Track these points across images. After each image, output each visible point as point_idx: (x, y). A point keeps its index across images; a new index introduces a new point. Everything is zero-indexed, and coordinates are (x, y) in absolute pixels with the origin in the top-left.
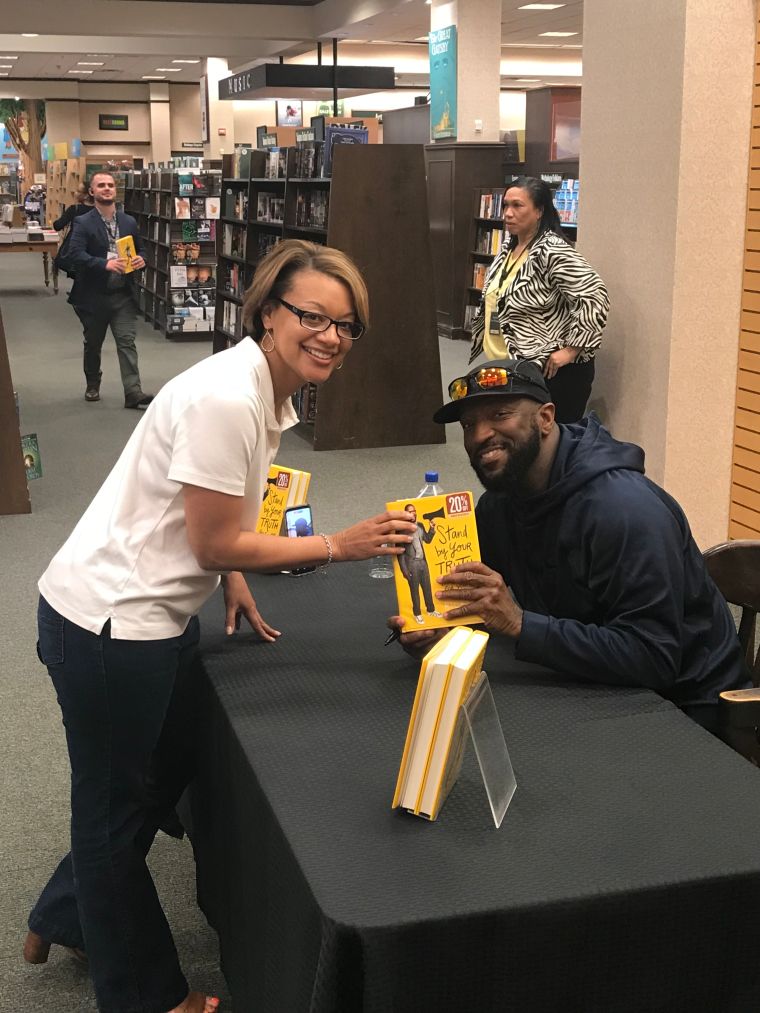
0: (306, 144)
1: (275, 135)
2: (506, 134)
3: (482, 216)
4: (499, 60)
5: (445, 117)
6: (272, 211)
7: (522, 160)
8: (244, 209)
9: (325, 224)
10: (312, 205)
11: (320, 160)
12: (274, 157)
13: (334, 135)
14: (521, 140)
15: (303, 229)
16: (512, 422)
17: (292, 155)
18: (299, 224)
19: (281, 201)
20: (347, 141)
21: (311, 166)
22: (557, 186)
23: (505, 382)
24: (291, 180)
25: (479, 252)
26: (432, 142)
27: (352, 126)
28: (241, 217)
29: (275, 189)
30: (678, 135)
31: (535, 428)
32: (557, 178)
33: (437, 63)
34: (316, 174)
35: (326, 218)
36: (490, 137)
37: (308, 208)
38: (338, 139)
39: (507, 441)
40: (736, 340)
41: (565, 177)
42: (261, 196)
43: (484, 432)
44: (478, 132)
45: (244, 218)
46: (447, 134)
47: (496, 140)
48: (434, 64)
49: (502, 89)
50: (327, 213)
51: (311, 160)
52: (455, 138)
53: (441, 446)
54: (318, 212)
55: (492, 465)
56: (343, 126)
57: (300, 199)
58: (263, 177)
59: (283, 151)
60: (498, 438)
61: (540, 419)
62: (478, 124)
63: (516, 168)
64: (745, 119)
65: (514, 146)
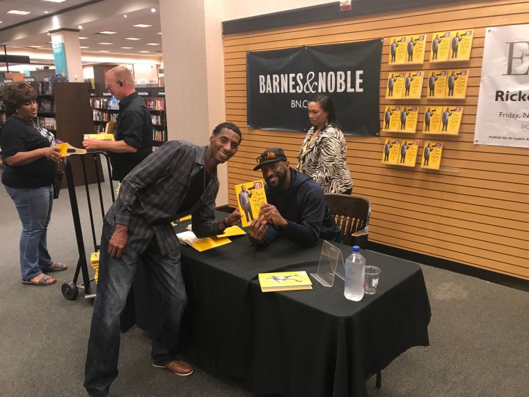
1: (12, 79)
2: (86, 80)
4: (81, 56)
5: (63, 74)
7: (94, 88)
9: (52, 110)
11: (45, 88)
14: (93, 82)
20: (60, 81)
21: (40, 89)
23: (275, 156)
33: (57, 56)
34: (43, 92)
35: (52, 108)
36: (81, 80)
47: (83, 82)
49: (82, 65)
50: (52, 106)
52: (68, 81)
54: (47, 106)
60: (275, 174)
62: (76, 76)
63: (93, 91)
64: (222, 75)
65: (90, 84)
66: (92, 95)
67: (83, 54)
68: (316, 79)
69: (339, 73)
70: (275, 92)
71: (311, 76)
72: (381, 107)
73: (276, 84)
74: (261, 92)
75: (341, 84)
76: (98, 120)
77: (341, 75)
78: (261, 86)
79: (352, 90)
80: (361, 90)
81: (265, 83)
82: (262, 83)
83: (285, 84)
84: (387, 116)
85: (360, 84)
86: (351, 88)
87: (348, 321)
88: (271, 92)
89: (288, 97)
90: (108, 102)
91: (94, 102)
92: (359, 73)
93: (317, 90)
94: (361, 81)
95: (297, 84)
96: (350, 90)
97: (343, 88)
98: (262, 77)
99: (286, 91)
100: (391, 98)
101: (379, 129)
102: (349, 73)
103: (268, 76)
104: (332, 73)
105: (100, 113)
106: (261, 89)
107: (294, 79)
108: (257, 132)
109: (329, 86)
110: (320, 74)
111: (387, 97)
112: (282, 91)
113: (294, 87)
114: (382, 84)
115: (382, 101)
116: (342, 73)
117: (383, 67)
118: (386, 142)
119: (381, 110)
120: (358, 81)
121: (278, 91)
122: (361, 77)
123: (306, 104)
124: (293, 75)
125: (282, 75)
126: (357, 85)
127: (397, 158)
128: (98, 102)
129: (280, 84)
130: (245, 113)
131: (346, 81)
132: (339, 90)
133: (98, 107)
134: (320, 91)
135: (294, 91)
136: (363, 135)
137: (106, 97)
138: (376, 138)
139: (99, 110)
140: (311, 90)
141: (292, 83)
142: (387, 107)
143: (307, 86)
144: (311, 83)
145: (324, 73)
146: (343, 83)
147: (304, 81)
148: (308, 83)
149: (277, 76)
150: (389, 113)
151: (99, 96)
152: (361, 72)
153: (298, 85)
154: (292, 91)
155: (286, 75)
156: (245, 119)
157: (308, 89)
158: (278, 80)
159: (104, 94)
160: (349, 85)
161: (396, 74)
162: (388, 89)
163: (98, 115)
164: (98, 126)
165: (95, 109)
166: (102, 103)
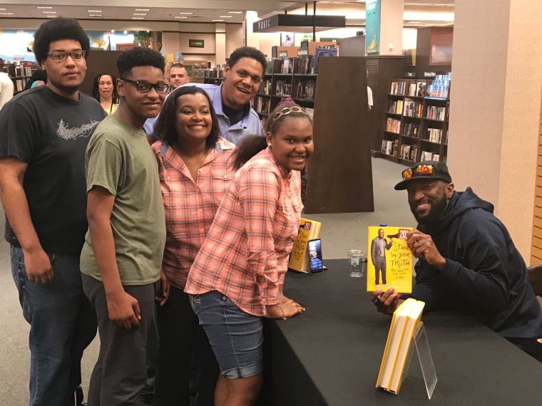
0: (304, 56)
2: (406, 51)
3: (392, 93)
4: (402, 12)
5: (374, 42)
6: (284, 90)
7: (414, 65)
8: (269, 89)
10: (306, 88)
11: (311, 64)
12: (286, 63)
13: (320, 52)
14: (414, 54)
15: (301, 100)
16: (433, 191)
17: (296, 62)
18: (299, 97)
19: (289, 85)
20: (327, 55)
22: (433, 78)
23: (431, 172)
24: (295, 75)
25: (390, 112)
26: (366, 55)
27: (329, 48)
28: (267, 93)
29: (286, 79)
30: (506, 54)
31: (445, 195)
32: (433, 74)
33: (370, 14)
34: (309, 71)
35: (314, 94)
36: (397, 52)
37: (304, 89)
38: (321, 54)
39: (431, 200)
40: (536, 161)
41: (438, 73)
42: (278, 82)
43: (419, 195)
44: (391, 50)
45: (269, 94)
46: (374, 51)
47: (400, 54)
48: (368, 15)
49: (404, 27)
50: (314, 92)
51: (306, 64)
52: (377, 53)
53: (372, 213)
54: (310, 91)
55: (423, 211)
56: (324, 47)
57: (300, 84)
58: (280, 73)
59: (291, 60)
60: (427, 198)
61: (447, 190)
62: (391, 45)
63: (411, 69)
65: (410, 57)
66: (410, 75)
67: (407, 8)
76: (410, 115)
90: (426, 87)
105: (414, 105)
128: (413, 86)
133: (412, 94)
137: (426, 78)
139: (413, 99)
151: (418, 77)
159: (427, 74)
163: (412, 107)
164: (410, 125)
165: (408, 97)
166: (418, 89)
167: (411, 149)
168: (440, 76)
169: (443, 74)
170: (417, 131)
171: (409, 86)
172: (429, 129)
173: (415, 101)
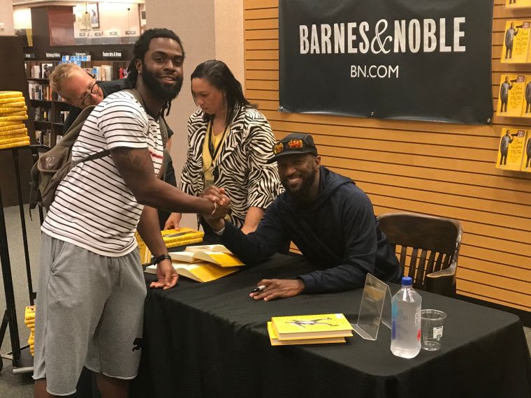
2: (18, 31)
7: (30, 44)
14: (29, 35)
16: (304, 165)
22: (59, 59)
23: (301, 146)
31: (313, 168)
32: (58, 55)
36: (9, 32)
41: (63, 54)
43: (291, 170)
44: (2, 29)
47: (13, 34)
49: (13, 6)
55: (294, 185)
61: (315, 163)
62: (2, 25)
63: (28, 50)
64: (240, 26)
65: (25, 38)
66: (28, 56)
68: (391, 31)
69: (426, 22)
70: (324, 51)
71: (382, 26)
72: (494, 76)
73: (325, 39)
74: (303, 52)
75: (430, 39)
76: (37, 98)
77: (430, 25)
78: (302, 43)
79: (449, 49)
80: (463, 49)
81: (309, 38)
82: (303, 39)
83: (339, 40)
84: (503, 90)
85: (461, 38)
86: (447, 45)
87: (391, 382)
88: (318, 52)
89: (347, 59)
91: (30, 67)
92: (458, 21)
93: (392, 48)
94: (462, 34)
95: (360, 39)
96: (444, 49)
97: (434, 45)
98: (303, 28)
99: (343, 51)
100: (509, 61)
101: (491, 112)
102: (443, 21)
103: (314, 27)
104: (416, 21)
105: (40, 88)
106: (302, 47)
107: (356, 31)
108: (294, 117)
109: (411, 42)
110: (397, 23)
111: (503, 61)
112: (336, 51)
113: (355, 44)
114: (495, 38)
115: (495, 66)
116: (433, 22)
117: (497, 12)
118: (503, 134)
119: (494, 82)
120: (458, 34)
121: (329, 51)
122: (462, 27)
123: (374, 72)
124: (354, 25)
125: (336, 25)
126: (456, 41)
127: (520, 158)
128: (37, 68)
129: (332, 39)
130: (276, 86)
131: (437, 34)
132: (426, 49)
133: (37, 77)
134: (396, 50)
135: (355, 51)
136: (466, 122)
137: (50, 60)
138: (487, 127)
139: (38, 81)
140: (382, 49)
141: (351, 38)
142: (503, 77)
143: (376, 41)
144: (382, 37)
145: (403, 22)
146: (434, 38)
147: (371, 35)
148: (377, 37)
149: (328, 27)
150: (507, 86)
151: (39, 58)
152: (462, 20)
153: (362, 41)
154: (352, 50)
155: (342, 25)
156: (276, 96)
157: (377, 48)
158: (329, 34)
159: (48, 55)
160: (443, 40)
161: (517, 23)
162: (504, 48)
163: (37, 90)
164: (37, 109)
165: (31, 80)
166: (43, 71)
167: (42, 134)
168: (67, 57)
169: (71, 55)
170: (47, 115)
171: (31, 68)
172: (62, 112)
173: (40, 84)
